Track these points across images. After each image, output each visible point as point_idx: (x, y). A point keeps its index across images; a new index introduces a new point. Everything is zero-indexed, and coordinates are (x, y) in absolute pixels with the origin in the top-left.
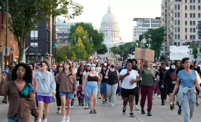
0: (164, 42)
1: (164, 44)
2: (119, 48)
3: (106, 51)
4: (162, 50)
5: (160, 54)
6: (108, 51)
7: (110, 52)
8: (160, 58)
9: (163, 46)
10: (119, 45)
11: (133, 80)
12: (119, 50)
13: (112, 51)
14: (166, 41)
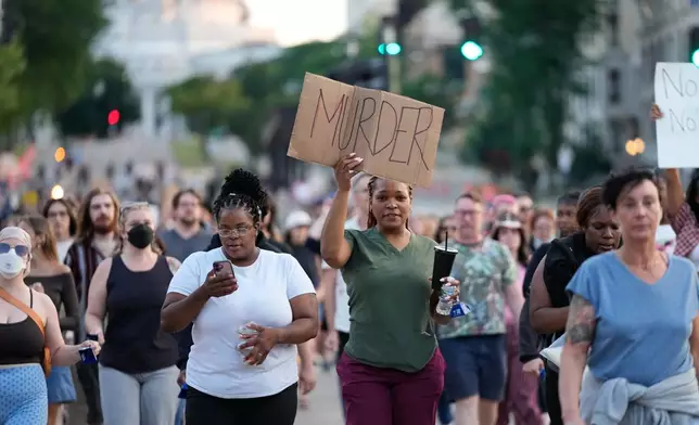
0: (595, 27)
1: (594, 47)
2: (235, 88)
3: (131, 114)
4: (582, 91)
5: (572, 132)
6: (148, 109)
7: (159, 122)
8: (565, 159)
9: (594, 63)
10: (237, 60)
11: (260, 330)
12: (236, 102)
13: (177, 108)
14: (613, 20)
